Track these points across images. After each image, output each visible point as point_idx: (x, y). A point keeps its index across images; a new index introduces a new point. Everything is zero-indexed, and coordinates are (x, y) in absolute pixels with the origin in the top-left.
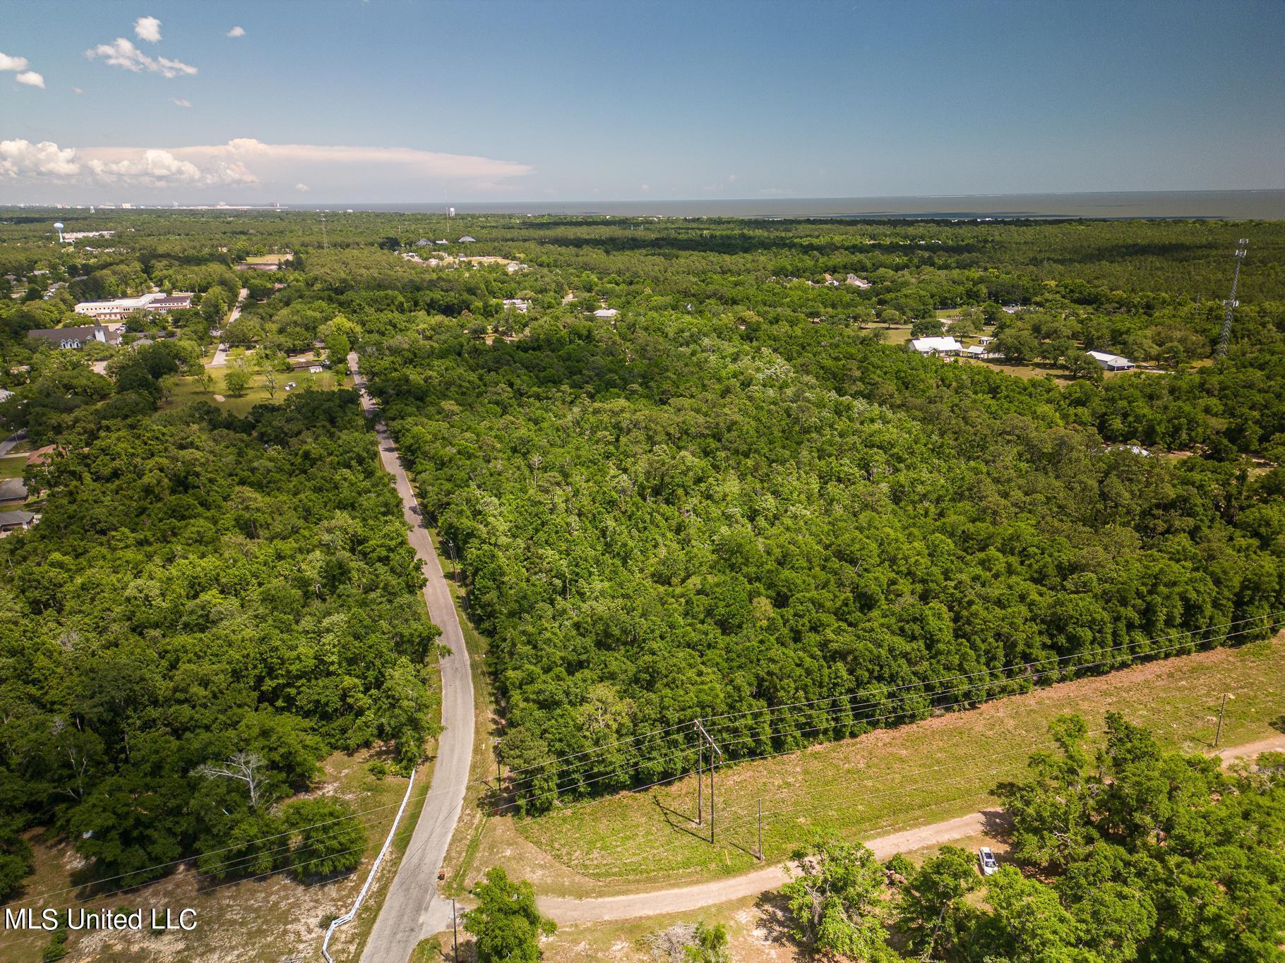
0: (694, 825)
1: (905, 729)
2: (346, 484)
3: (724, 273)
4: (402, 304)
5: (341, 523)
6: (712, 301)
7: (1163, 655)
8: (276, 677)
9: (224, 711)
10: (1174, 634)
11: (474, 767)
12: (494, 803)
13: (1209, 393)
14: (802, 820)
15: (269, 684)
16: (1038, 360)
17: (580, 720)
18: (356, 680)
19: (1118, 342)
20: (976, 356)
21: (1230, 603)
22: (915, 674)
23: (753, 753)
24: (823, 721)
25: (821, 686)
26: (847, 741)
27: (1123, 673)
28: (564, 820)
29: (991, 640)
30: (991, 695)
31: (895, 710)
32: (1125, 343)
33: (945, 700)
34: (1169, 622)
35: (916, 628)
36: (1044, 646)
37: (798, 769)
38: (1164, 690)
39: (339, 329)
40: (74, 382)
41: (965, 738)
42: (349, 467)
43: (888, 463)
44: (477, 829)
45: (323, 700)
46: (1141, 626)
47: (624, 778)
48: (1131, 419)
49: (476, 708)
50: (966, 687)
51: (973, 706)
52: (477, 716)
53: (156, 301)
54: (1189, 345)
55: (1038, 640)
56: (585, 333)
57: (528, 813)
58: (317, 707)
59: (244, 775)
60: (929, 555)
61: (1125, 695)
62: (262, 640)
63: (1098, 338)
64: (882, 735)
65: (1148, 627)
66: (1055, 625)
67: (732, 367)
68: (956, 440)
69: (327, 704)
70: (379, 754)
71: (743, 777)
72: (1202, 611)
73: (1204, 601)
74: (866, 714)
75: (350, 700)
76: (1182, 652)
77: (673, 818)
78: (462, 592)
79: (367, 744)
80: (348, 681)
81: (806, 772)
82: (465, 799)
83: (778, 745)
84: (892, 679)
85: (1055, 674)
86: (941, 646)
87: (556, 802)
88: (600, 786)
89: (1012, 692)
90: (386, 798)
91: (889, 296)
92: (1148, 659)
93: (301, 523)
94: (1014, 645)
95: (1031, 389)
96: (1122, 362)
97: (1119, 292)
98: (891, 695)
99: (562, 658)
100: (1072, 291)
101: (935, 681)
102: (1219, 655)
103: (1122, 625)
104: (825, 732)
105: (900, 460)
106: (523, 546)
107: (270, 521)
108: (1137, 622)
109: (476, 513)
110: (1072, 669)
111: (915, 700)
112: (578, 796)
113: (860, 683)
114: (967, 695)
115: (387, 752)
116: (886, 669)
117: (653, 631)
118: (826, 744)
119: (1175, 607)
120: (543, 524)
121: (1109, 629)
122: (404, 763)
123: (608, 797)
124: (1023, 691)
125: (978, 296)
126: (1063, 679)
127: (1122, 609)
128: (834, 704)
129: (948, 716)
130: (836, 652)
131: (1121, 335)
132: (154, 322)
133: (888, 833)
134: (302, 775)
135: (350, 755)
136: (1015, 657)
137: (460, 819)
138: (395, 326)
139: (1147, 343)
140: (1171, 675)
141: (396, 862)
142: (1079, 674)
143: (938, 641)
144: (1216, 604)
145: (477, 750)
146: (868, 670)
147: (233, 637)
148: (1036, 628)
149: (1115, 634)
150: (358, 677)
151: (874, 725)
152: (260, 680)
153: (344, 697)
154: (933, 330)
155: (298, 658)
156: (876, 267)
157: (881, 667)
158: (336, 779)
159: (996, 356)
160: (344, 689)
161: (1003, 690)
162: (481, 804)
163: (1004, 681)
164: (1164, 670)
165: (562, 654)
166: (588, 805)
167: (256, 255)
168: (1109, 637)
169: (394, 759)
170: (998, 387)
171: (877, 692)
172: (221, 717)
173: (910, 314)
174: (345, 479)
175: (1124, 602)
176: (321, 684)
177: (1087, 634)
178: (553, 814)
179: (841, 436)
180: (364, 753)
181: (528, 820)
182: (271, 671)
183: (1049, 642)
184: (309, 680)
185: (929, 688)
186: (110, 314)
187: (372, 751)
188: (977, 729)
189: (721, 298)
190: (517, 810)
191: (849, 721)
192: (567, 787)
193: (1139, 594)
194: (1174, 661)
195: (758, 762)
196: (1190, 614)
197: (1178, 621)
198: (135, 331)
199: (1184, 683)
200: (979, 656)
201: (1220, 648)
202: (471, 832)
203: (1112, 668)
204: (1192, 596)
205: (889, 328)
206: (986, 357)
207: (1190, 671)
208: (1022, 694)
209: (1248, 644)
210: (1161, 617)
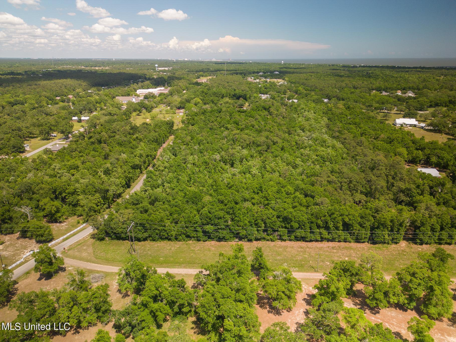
0: (133, 253)
1: (223, 243)
10: (340, 233)
16: (447, 131)
17: (114, 217)
20: (422, 128)
21: (369, 227)
25: (190, 222)
26: (202, 242)
30: (257, 240)
34: (337, 228)
36: (282, 227)
38: (324, 251)
44: (85, 241)
46: (324, 227)
51: (250, 240)
53: (160, 90)
55: (279, 224)
57: (99, 240)
59: (27, 212)
60: (277, 192)
61: (308, 249)
65: (327, 228)
66: (286, 220)
71: (162, 244)
72: (353, 227)
73: (353, 223)
74: (208, 236)
76: (345, 241)
81: (179, 247)
82: (90, 233)
85: (286, 237)
87: (106, 239)
88: (119, 237)
89: (268, 240)
90: (72, 229)
92: (328, 240)
102: (366, 246)
103: (314, 226)
104: (194, 237)
108: (322, 226)
110: (293, 237)
113: (203, 224)
116: (213, 222)
118: (194, 242)
119: (339, 223)
121: (308, 225)
122: (85, 222)
123: (121, 241)
124: (272, 240)
126: (290, 240)
127: (314, 219)
129: (239, 242)
132: (153, 96)
135: (77, 217)
137: (84, 237)
140: (333, 248)
141: (59, 243)
142: (297, 239)
146: (206, 220)
149: (311, 228)
151: (213, 239)
152: (60, 193)
155: (69, 189)
157: (211, 220)
158: (69, 222)
159: (430, 128)
160: (78, 199)
161: (264, 239)
162: (92, 235)
164: (334, 245)
166: (116, 241)
167: (205, 76)
168: (308, 229)
171: (209, 228)
177: (296, 225)
178: (104, 242)
192: (107, 234)
193: (324, 216)
194: (342, 244)
195: (170, 242)
196: (347, 227)
197: (341, 228)
198: (146, 99)
199: (335, 251)
200: (251, 225)
201: (366, 243)
202: (83, 241)
203: (311, 241)
204: (347, 220)
205: (400, 114)
206: (427, 128)
207: (343, 248)
208: (271, 241)
209: (380, 245)
210: (331, 225)
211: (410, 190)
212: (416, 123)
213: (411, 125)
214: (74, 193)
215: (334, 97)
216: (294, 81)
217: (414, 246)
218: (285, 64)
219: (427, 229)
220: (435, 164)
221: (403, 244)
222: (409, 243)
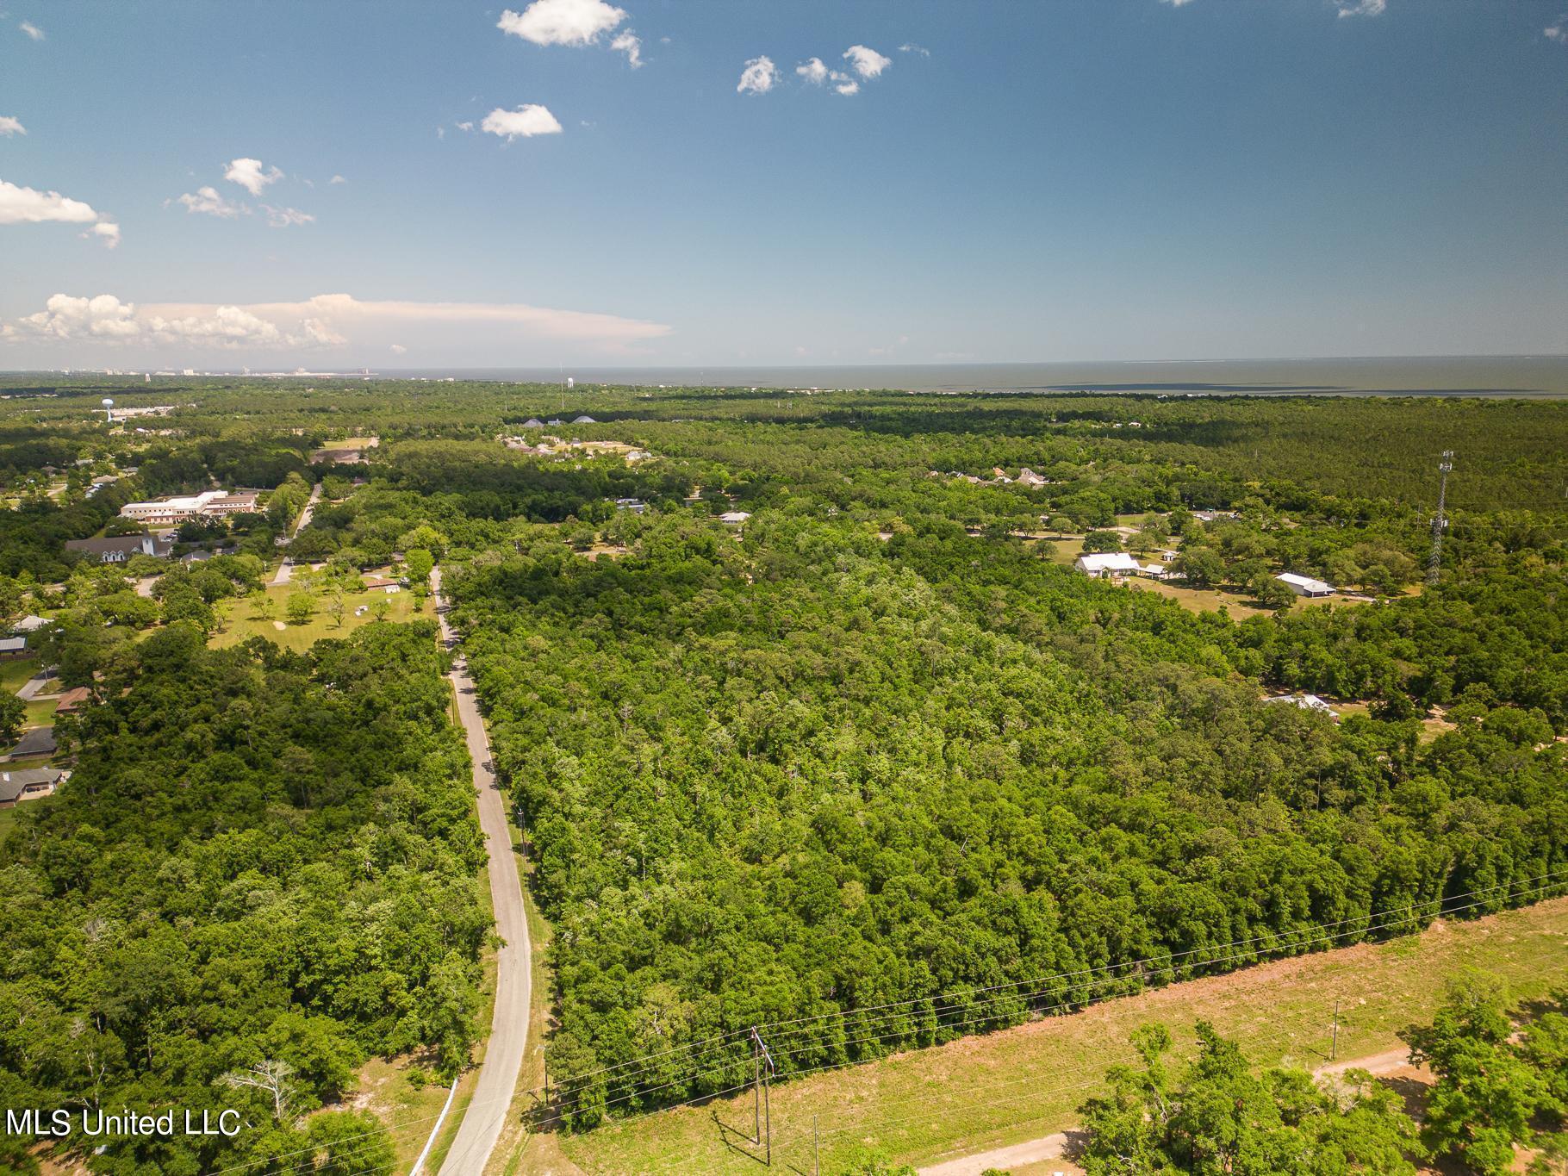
0: (752, 1145)
1: (997, 1035)
2: (411, 739)
3: (876, 466)
4: (498, 507)
5: (400, 789)
6: (857, 503)
7: (1294, 952)
8: (313, 973)
9: (253, 1012)
10: (1304, 927)
11: (522, 1076)
12: (540, 1119)
13: (1402, 633)
14: (869, 1140)
15: (305, 980)
16: (1225, 582)
17: (633, 1025)
18: (399, 976)
19: (1317, 563)
20: (1155, 577)
21: (1368, 894)
22: (1007, 973)
23: (827, 1062)
24: (904, 1025)
25: (901, 986)
26: (934, 1048)
27: (1248, 972)
28: (613, 1138)
29: (1094, 935)
30: (1095, 998)
31: (985, 1014)
32: (1324, 565)
33: (1043, 1003)
34: (1296, 914)
35: (1008, 921)
36: (1156, 942)
37: (874, 1082)
38: (1289, 993)
39: (423, 540)
40: (116, 608)
41: (1062, 1047)
42: (415, 718)
43: (1023, 716)
44: (518, 1148)
45: (362, 999)
46: (1264, 919)
47: (680, 1090)
48: (1309, 663)
49: (532, 1007)
50: (1064, 988)
51: (1076, 1009)
52: (532, 1017)
53: (215, 501)
54: (1397, 567)
55: (1147, 935)
56: (703, 546)
57: (574, 1129)
58: (355, 1007)
59: (271, 1085)
60: (1046, 831)
61: (1245, 998)
62: (300, 930)
63: (1296, 557)
64: (971, 1042)
65: (1273, 921)
66: (1166, 918)
67: (866, 591)
68: (1106, 687)
69: (365, 1004)
70: (420, 1060)
71: (813, 1090)
72: (1334, 903)
73: (1334, 891)
74: (952, 1018)
75: (391, 999)
76: (1314, 948)
77: (730, 1137)
78: (531, 868)
79: (408, 1049)
80: (391, 977)
81: (882, 1085)
82: (509, 1113)
83: (854, 1053)
84: (980, 979)
85: (1168, 973)
86: (1035, 942)
87: (605, 1117)
88: (654, 1099)
89: (1121, 994)
90: (423, 1112)
91: (1064, 499)
92: (1276, 956)
93: (357, 786)
94: (1119, 940)
95: (1200, 626)
96: (1321, 586)
97: (1332, 497)
98: (978, 998)
99: (624, 953)
100: (1278, 494)
101: (1029, 981)
102: (1361, 952)
103: (1242, 919)
104: (908, 1038)
105: (1037, 713)
106: (600, 815)
107: (323, 784)
108: (1259, 915)
109: (552, 776)
110: (1187, 967)
111: (1007, 1002)
112: (630, 1111)
113: (943, 985)
114: (1067, 997)
115: (429, 1058)
116: (972, 969)
117: (727, 921)
118: (910, 1052)
119: (1301, 898)
120: (625, 789)
121: (1226, 922)
122: (446, 1071)
123: (663, 1112)
124: (1133, 992)
125: (1169, 499)
126: (1179, 979)
127: (1240, 901)
128: (916, 1007)
129: (1048, 1020)
130: (920, 948)
131: (1320, 554)
132: (211, 528)
133: (959, 1156)
134: (334, 1084)
135: (388, 1061)
136: (1121, 954)
137: (501, 1137)
138: (487, 536)
139: (1350, 566)
140: (1300, 975)
142: (1198, 973)
143: (1033, 936)
144: (1349, 894)
145: (527, 1056)
146: (952, 969)
147: (270, 927)
148: (1143, 921)
149: (1233, 928)
150: (402, 972)
151: (964, 1030)
152: (295, 976)
153: (385, 995)
154: (1106, 544)
155: (338, 951)
156: (1055, 459)
157: (967, 966)
158: (371, 1088)
159: (1178, 576)
160: (385, 988)
161: (1110, 991)
162: (525, 1119)
163: (1110, 981)
164: (1296, 969)
165: (625, 948)
166: (641, 1120)
167: (335, 439)
168: (1228, 933)
169: (436, 1066)
170: (1163, 622)
171: (964, 993)
172: (251, 1019)
173: (1085, 522)
174: (410, 734)
175: (1243, 893)
176: (361, 980)
177: (1200, 928)
178: (601, 1131)
179: (977, 681)
180: (404, 1059)
181: (574, 1137)
182: (308, 966)
183: (1160, 937)
184: (348, 976)
185: (1023, 989)
186: (161, 518)
187: (414, 1057)
188: (1076, 1036)
189: (867, 501)
190: (562, 1126)
191: (932, 1025)
192: (617, 1101)
193: (1261, 885)
194: (1307, 958)
195: (833, 1073)
196: (1320, 906)
197: (1307, 913)
198: (189, 540)
199: (1313, 984)
200: (1079, 953)
201: (1361, 944)
202: (512, 1152)
203: (1235, 966)
204: (1320, 885)
205: (1060, 539)
206: (1166, 577)
207: (1323, 971)
208: (1132, 995)
209: (1394, 940)
210: (1286, 909)
211: (1344, 767)
212: (1133, 564)
213: (1123, 573)
214: (362, 964)
215: (854, 499)
216: (671, 446)
217: (1464, 924)
218: (580, 389)
219: (1487, 872)
220: (1299, 681)
221: (1439, 925)
222: (1450, 919)
